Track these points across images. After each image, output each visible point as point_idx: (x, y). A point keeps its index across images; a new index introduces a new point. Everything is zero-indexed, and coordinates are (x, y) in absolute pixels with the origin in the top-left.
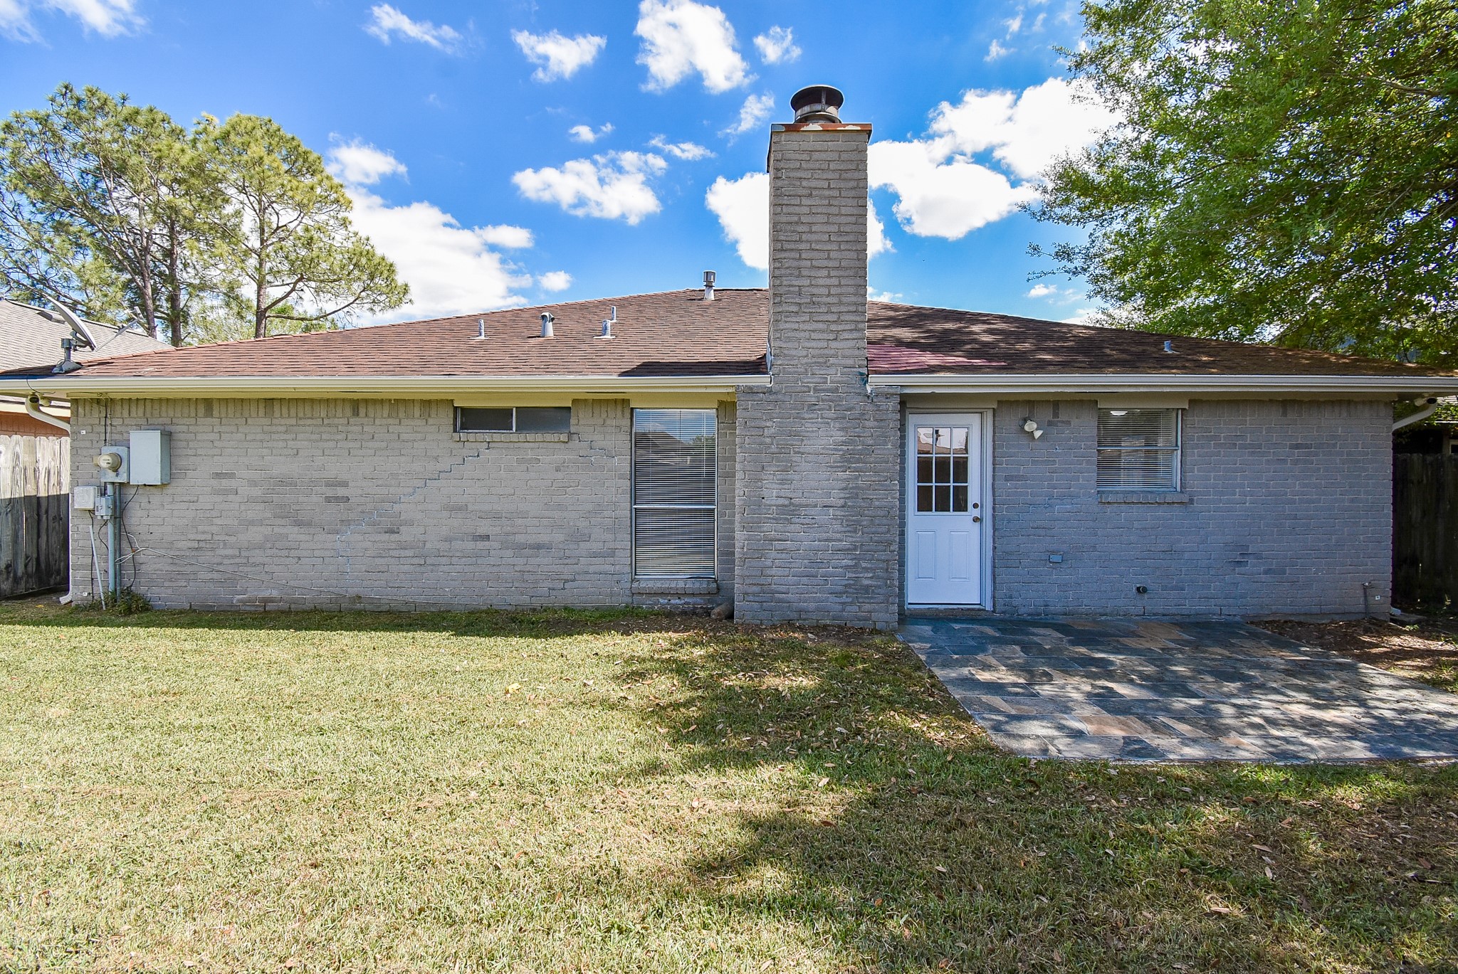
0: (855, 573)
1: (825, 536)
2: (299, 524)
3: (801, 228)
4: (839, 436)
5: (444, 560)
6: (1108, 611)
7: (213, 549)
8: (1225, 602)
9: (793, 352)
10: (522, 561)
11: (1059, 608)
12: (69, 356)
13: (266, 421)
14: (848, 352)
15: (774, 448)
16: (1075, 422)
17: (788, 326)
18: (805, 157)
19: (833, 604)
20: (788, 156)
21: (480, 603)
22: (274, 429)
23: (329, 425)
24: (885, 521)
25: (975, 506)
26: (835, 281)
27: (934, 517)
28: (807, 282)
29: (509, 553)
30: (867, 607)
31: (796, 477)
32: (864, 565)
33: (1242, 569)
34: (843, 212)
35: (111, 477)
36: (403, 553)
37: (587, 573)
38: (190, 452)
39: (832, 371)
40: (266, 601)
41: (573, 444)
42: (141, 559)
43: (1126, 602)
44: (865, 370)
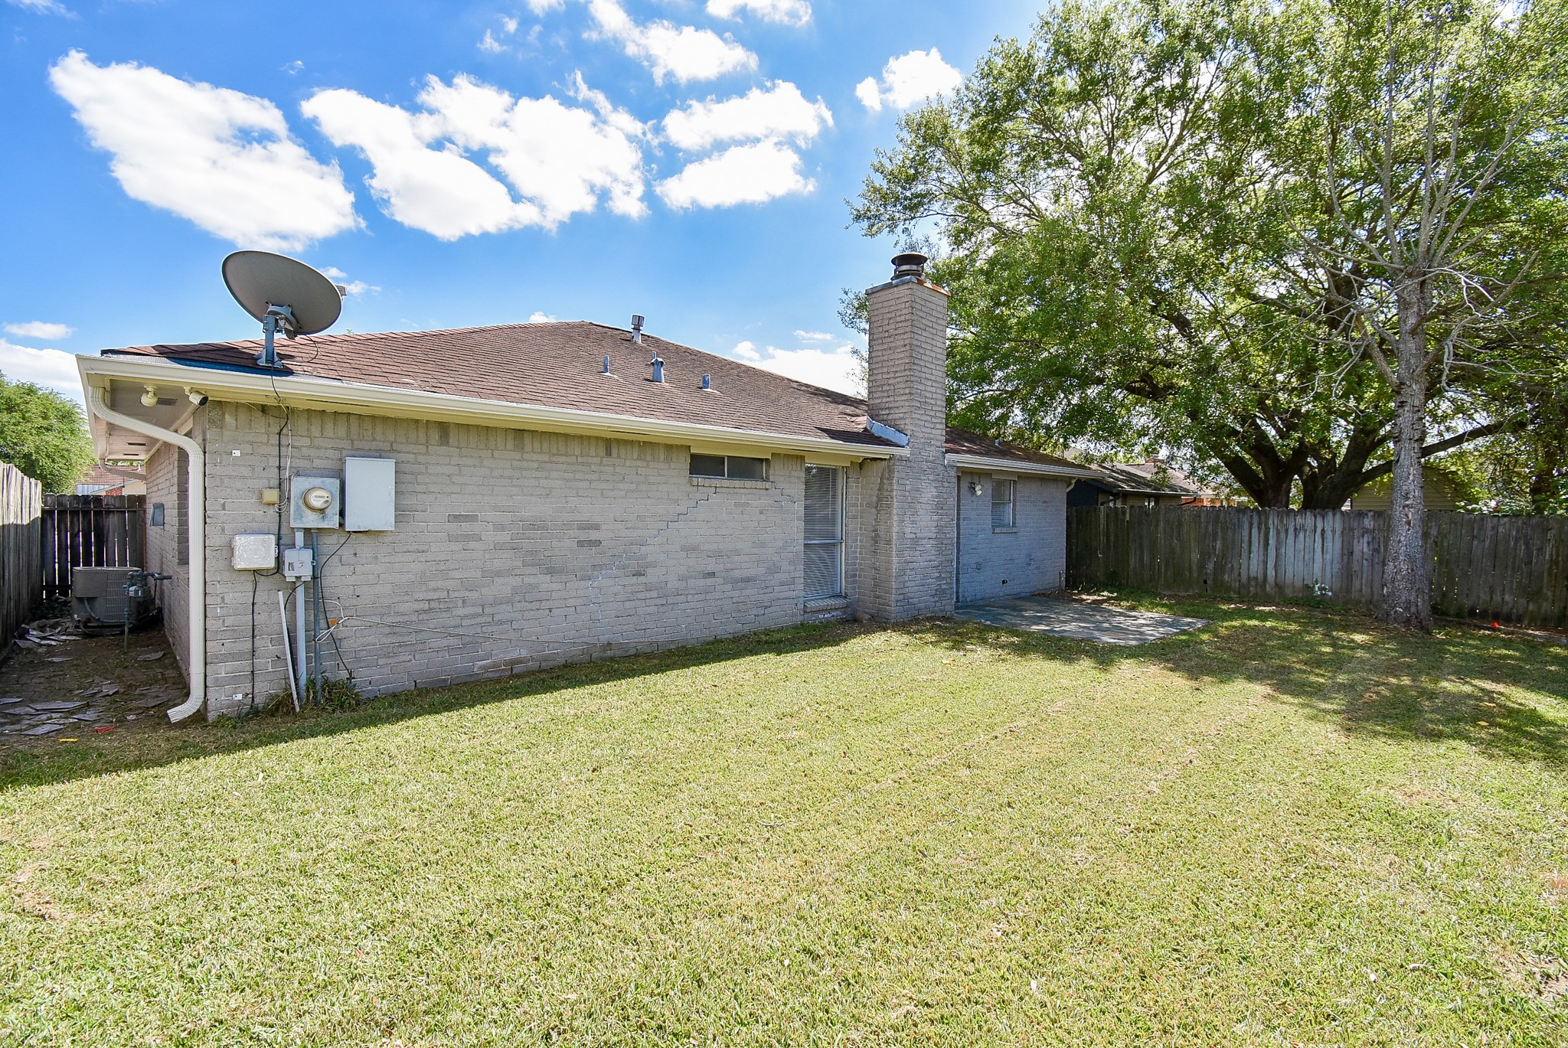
0: (939, 581)
2: (551, 571)
5: (681, 599)
7: (448, 609)
9: (917, 435)
10: (736, 593)
13: (517, 455)
14: (938, 438)
16: (989, 485)
17: (915, 416)
18: (923, 303)
19: (929, 602)
20: (917, 300)
21: (707, 635)
22: (525, 464)
23: (584, 464)
26: (934, 390)
28: (924, 389)
29: (729, 586)
33: (1030, 568)
36: (648, 595)
39: (931, 449)
40: (513, 663)
41: (771, 491)
42: (342, 632)
43: (999, 590)
44: (943, 449)
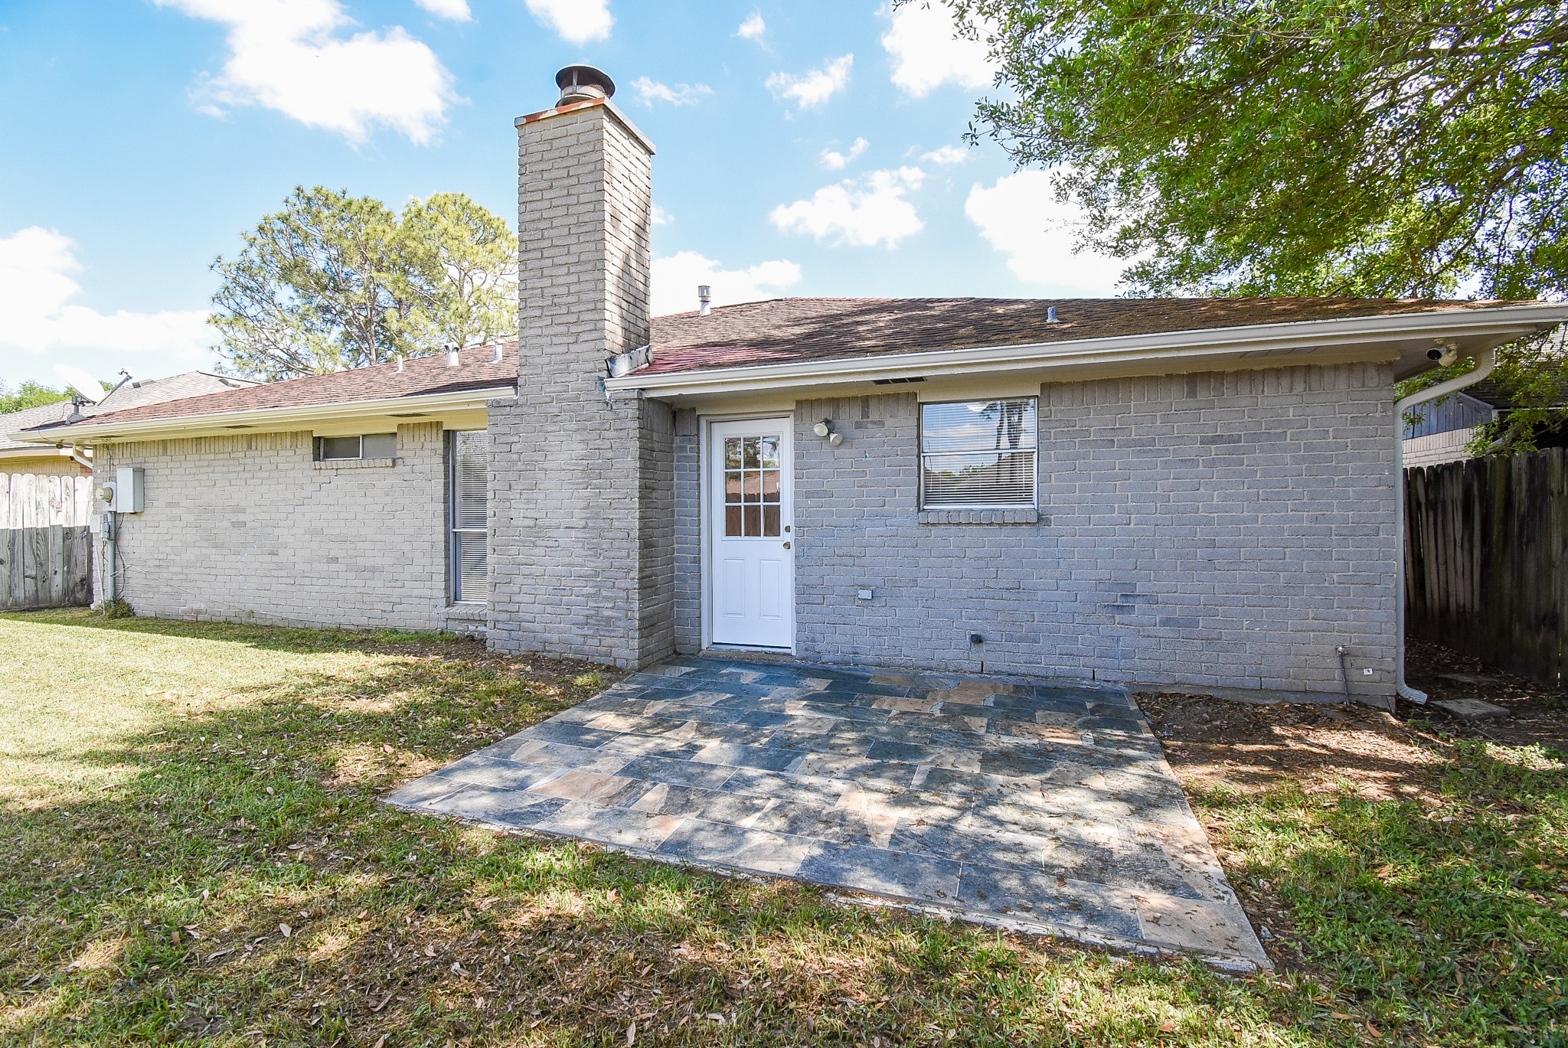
0: (595, 601)
1: (567, 560)
2: (216, 546)
3: (543, 225)
4: (580, 450)
5: (307, 581)
6: (933, 664)
7: (167, 567)
8: (1099, 662)
9: (537, 360)
10: (361, 583)
11: (870, 659)
12: (77, 410)
13: (196, 457)
14: (587, 356)
15: (520, 466)
16: (889, 422)
17: (532, 332)
18: (547, 147)
19: (575, 635)
20: (531, 149)
21: (331, 622)
22: (201, 463)
23: (234, 459)
24: (625, 544)
25: (788, 529)
26: (574, 278)
27: (744, 543)
28: (547, 282)
29: (352, 575)
30: (608, 641)
31: (541, 496)
32: (604, 593)
33: (1126, 618)
34: (581, 201)
35: (107, 508)
36: (280, 573)
37: (410, 596)
38: (155, 485)
39: (573, 377)
40: (198, 612)
41: (399, 468)
42: (129, 574)
43: (957, 654)
44: (605, 374)
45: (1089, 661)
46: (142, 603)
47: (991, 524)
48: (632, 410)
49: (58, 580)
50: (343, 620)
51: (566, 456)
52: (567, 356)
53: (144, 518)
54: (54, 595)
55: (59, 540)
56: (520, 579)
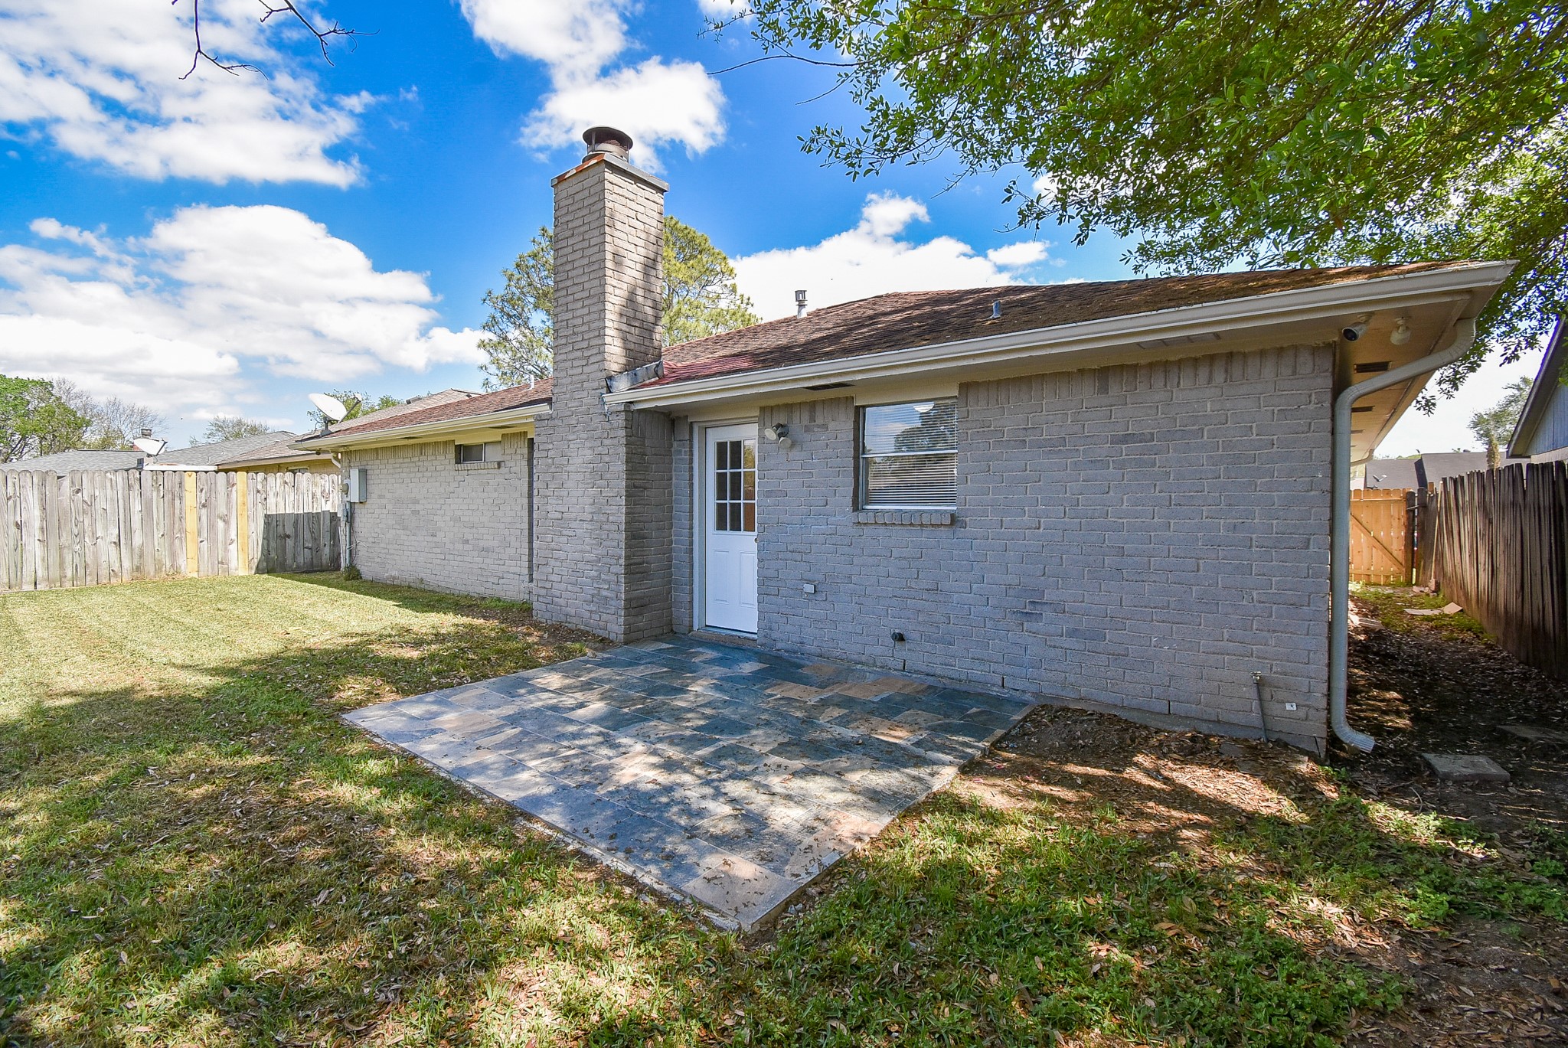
0: (598, 583)
1: (581, 547)
2: (404, 528)
3: (568, 267)
4: (589, 455)
5: (452, 557)
6: (864, 658)
7: (379, 544)
8: (1007, 669)
9: (564, 381)
12: (326, 427)
13: (393, 461)
14: (594, 376)
17: (561, 357)
19: (585, 610)
20: (562, 204)
23: (413, 462)
24: (616, 536)
26: (586, 310)
27: (729, 535)
28: (570, 315)
29: (476, 554)
31: (566, 493)
32: (603, 576)
33: (1034, 626)
34: (591, 244)
35: (345, 498)
36: (437, 551)
37: (508, 572)
38: (370, 482)
39: (586, 394)
41: (503, 469)
42: (359, 548)
43: (882, 650)
44: (605, 390)
45: (1000, 668)
46: (367, 570)
47: (911, 525)
48: (620, 421)
49: (327, 550)
50: (470, 589)
51: (581, 460)
52: (581, 377)
53: (367, 506)
54: (324, 561)
55: (328, 521)
56: (552, 562)
